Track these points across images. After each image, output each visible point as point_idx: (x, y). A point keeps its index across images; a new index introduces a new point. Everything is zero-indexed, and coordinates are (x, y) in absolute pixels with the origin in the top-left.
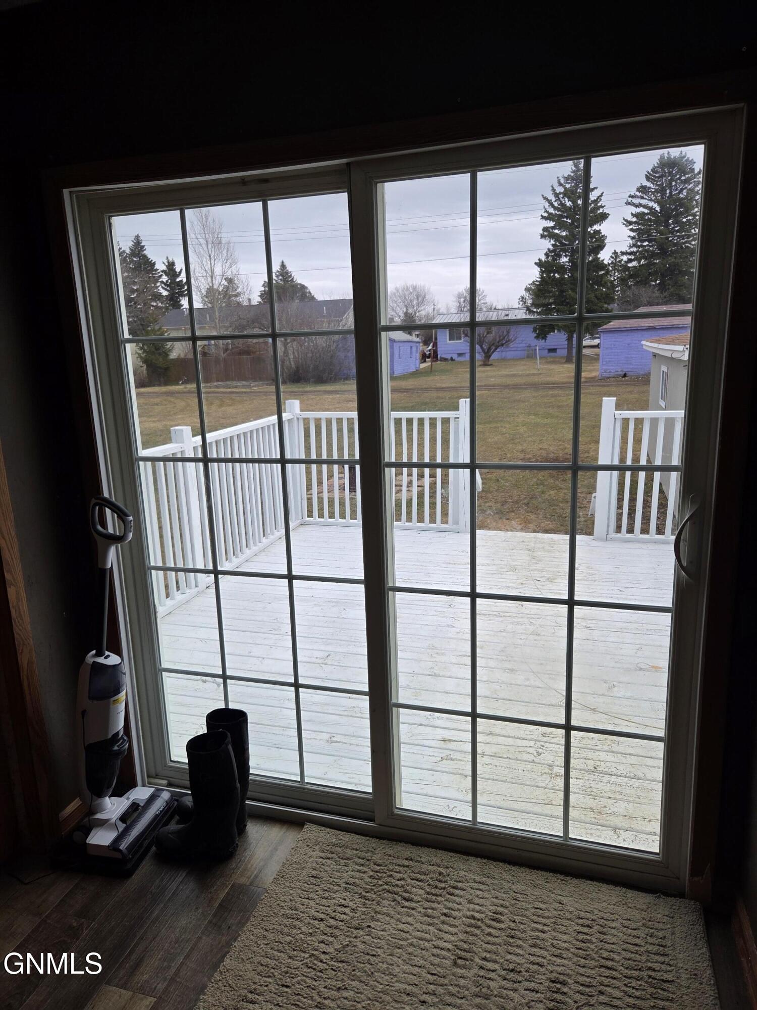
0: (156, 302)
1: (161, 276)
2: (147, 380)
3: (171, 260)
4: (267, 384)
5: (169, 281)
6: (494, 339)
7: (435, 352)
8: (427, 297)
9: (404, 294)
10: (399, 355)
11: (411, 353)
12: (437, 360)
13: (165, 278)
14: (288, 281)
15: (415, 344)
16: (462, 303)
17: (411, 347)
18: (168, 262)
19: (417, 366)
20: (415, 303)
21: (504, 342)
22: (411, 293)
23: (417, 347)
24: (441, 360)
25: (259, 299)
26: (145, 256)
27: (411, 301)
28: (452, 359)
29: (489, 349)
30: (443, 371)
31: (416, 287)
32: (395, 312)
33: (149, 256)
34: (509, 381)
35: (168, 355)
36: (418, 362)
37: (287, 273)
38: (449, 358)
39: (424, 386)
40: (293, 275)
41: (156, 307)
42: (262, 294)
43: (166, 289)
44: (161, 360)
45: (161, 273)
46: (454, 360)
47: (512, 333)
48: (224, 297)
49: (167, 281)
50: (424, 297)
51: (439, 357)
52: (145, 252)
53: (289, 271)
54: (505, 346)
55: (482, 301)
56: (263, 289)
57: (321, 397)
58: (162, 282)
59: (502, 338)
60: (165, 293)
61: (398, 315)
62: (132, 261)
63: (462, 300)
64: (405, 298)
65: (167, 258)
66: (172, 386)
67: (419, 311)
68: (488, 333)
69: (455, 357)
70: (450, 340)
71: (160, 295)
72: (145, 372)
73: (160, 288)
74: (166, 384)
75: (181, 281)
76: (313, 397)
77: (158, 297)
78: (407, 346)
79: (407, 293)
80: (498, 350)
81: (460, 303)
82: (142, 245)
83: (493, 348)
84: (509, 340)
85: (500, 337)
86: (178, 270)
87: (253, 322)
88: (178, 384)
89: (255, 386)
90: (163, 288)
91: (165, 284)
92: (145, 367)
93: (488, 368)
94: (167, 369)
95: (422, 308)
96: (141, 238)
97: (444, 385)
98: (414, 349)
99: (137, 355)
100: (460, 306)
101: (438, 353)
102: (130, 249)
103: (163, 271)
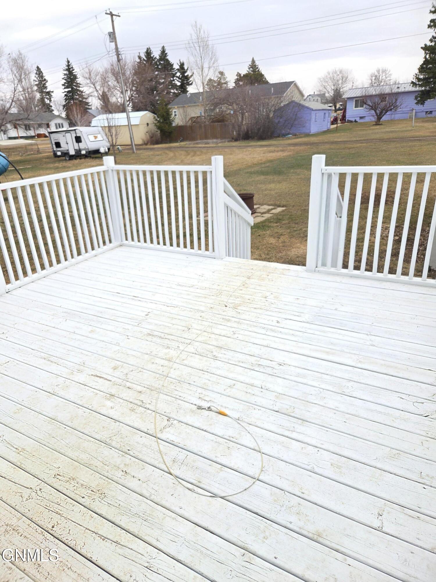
0: (173, 90)
1: (176, 73)
2: (160, 140)
3: (182, 62)
4: (228, 141)
5: (181, 76)
6: (386, 106)
7: (344, 116)
8: (349, 77)
9: (333, 76)
10: (315, 119)
11: (324, 118)
12: (345, 122)
13: (178, 74)
14: (255, 72)
15: (328, 111)
16: (373, 80)
17: (325, 113)
18: (180, 63)
19: (329, 127)
20: (340, 82)
21: (392, 107)
22: (338, 75)
23: (329, 113)
24: (347, 122)
25: (234, 85)
26: (167, 60)
27: (338, 81)
28: (356, 121)
29: (381, 113)
30: (344, 130)
31: (342, 70)
32: (326, 89)
33: (170, 60)
34: (386, 136)
35: (172, 124)
36: (329, 124)
37: (255, 66)
38: (354, 120)
39: (326, 141)
40: (259, 67)
41: (174, 93)
42: (236, 81)
43: (179, 81)
44: (167, 127)
45: (177, 71)
46: (357, 122)
47: (398, 101)
48: (218, 85)
49: (180, 76)
50: (347, 77)
51: (347, 120)
52: (168, 57)
53: (257, 65)
54: (393, 110)
55: (388, 79)
56: (236, 77)
57: (255, 149)
58: (177, 77)
59: (391, 104)
60: (179, 84)
61: (328, 91)
62: (160, 64)
63: (374, 78)
64: (334, 79)
65: (180, 61)
66: (173, 143)
67: (342, 88)
68: (382, 101)
69: (358, 119)
70: (355, 107)
71: (176, 85)
72: (159, 135)
73: (176, 81)
74: (171, 142)
75: (188, 75)
76: (250, 149)
77: (174, 86)
78: (322, 113)
79: (335, 75)
80: (388, 113)
81: (372, 80)
82: (166, 52)
83: (384, 112)
84: (396, 106)
85: (390, 104)
86: (186, 68)
87: (224, 100)
88: (177, 142)
89: (220, 143)
90: (178, 81)
91: (179, 78)
92: (159, 132)
93: (378, 127)
94: (170, 133)
95: (345, 86)
96: (165, 48)
97: (339, 140)
98: (327, 115)
99: (154, 125)
100: (371, 83)
101: (346, 117)
102: (160, 56)
103: (178, 69)
